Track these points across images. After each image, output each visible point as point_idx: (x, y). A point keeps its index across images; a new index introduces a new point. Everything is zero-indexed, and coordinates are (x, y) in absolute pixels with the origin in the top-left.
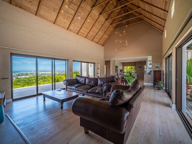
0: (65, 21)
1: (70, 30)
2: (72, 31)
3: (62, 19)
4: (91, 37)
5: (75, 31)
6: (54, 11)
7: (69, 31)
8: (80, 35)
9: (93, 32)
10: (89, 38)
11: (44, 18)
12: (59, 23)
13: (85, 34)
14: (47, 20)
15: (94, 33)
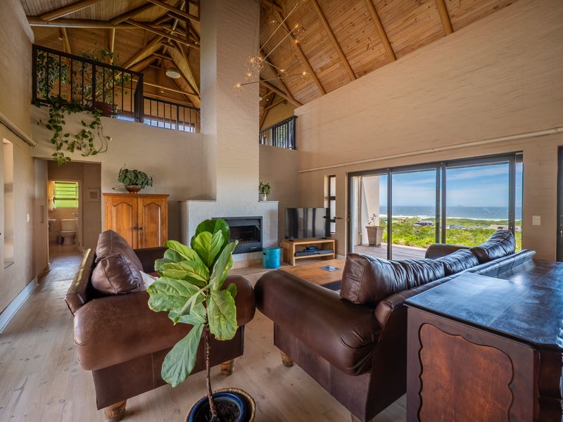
11: (413, 49)
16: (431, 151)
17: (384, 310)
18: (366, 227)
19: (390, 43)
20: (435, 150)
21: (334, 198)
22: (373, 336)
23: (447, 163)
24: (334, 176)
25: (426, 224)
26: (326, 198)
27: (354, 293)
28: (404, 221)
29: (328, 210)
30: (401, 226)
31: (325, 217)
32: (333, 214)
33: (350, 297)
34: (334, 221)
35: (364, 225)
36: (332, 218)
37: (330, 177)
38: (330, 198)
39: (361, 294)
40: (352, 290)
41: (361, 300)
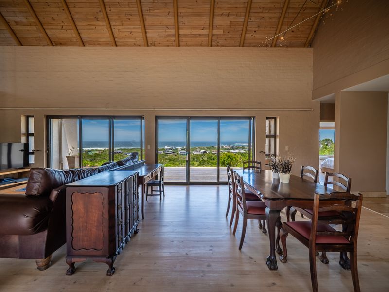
0: (128, 28)
1: (153, 44)
2: (159, 44)
3: (120, 27)
4: (230, 36)
5: (167, 41)
6: (98, 21)
7: (153, 47)
8: (187, 45)
9: (228, 15)
10: (221, 42)
11: (95, 44)
12: (121, 40)
13: (200, 35)
14: (99, 44)
15: (232, 18)
16: (105, 109)
17: (55, 193)
18: (66, 157)
19: (79, 33)
20: (108, 109)
21: (32, 135)
22: (47, 208)
23: (114, 117)
24: (33, 117)
25: (117, 153)
26: (24, 134)
27: (36, 190)
28: (103, 151)
29: (27, 145)
30: (100, 155)
31: (22, 151)
32: (32, 148)
33: (32, 192)
34: (32, 153)
35: (65, 155)
36: (31, 151)
37: (27, 118)
38: (28, 135)
39: (40, 189)
40: (34, 188)
41: (41, 192)
